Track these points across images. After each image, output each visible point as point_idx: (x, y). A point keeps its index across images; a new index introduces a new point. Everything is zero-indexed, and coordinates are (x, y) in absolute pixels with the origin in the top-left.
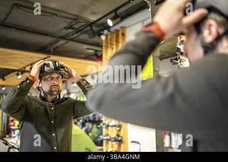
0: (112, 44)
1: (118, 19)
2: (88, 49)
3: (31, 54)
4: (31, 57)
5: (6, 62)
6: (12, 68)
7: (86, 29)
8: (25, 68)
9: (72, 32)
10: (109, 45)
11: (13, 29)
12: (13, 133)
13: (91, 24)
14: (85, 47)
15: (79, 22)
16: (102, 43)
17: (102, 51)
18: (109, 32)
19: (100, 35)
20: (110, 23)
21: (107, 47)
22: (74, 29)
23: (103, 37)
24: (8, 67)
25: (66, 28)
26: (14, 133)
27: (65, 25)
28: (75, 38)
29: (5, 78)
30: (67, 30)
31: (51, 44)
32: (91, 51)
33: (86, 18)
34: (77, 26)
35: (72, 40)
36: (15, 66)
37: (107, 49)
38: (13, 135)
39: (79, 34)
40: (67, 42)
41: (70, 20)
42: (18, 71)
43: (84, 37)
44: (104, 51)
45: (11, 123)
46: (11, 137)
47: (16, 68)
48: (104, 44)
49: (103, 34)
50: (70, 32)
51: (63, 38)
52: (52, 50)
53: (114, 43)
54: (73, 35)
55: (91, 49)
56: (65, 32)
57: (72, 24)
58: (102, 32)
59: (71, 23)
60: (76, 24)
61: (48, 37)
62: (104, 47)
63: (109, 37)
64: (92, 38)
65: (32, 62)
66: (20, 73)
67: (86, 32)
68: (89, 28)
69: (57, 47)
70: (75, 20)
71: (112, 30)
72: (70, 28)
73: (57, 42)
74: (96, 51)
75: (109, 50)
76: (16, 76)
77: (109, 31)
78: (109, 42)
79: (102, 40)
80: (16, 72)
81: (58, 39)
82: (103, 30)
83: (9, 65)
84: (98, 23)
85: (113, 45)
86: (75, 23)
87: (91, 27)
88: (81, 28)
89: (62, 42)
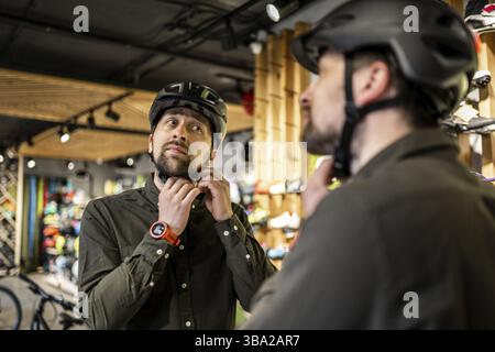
0: (276, 65)
1: (292, 5)
2: (220, 75)
3: (89, 87)
4: (91, 94)
5: (35, 104)
6: (49, 117)
7: (216, 29)
8: (76, 117)
9: (184, 36)
10: (270, 67)
11: (48, 29)
12: (51, 262)
13: (228, 16)
14: (214, 70)
15: (200, 12)
16: (253, 62)
17: (252, 81)
18: (271, 37)
19: (248, 42)
20: (274, 12)
21: (265, 71)
22: (186, 27)
23: (256, 49)
24: (40, 116)
25: (170, 26)
26: (55, 264)
27: (168, 18)
28: (189, 49)
29: (35, 139)
30: (171, 30)
31: (135, 64)
32: (226, 81)
34: (194, 22)
35: (185, 54)
36: (53, 113)
37: (264, 78)
38: (52, 267)
39: (198, 40)
40: (172, 59)
41: (179, 7)
42: (62, 124)
43: (211, 46)
44: (258, 80)
45: (49, 242)
46: (47, 271)
47: (56, 119)
48: (258, 65)
49: (255, 40)
50: (178, 36)
51: (162, 48)
52: (137, 77)
53: (283, 62)
54: (186, 42)
55: (228, 76)
56: (167, 35)
57: (183, 16)
58: (253, 36)
59: (181, 13)
60: (192, 16)
61: (128, 47)
62: (258, 72)
63: (270, 46)
64: (230, 48)
65: (91, 105)
66: (65, 129)
67: (215, 37)
68: (223, 26)
69: (150, 71)
70: (190, 6)
71: (277, 30)
72: (179, 24)
73: (150, 57)
74: (239, 80)
75: (270, 80)
76: (56, 136)
77: (270, 33)
78: (270, 59)
79: (253, 55)
80: (58, 128)
81: (151, 52)
82: (255, 30)
83: (41, 111)
84: (243, 13)
85: (280, 66)
86: (188, 13)
87: (228, 23)
88: (204, 26)
89: (160, 59)
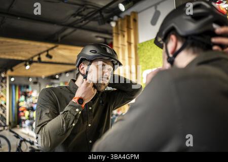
0: (123, 31)
1: (130, 4)
2: (97, 37)
3: (38, 44)
4: (39, 47)
5: (13, 52)
6: (20, 58)
7: (95, 16)
8: (32, 58)
9: (80, 19)
10: (120, 32)
11: (19, 18)
12: (23, 123)
13: (101, 10)
14: (94, 35)
15: (88, 8)
16: (112, 30)
17: (112, 39)
18: (120, 19)
19: (109, 22)
21: (118, 34)
22: (81, 15)
23: (113, 24)
24: (16, 58)
25: (74, 15)
26: (25, 123)
27: (72, 12)
28: (83, 25)
29: (14, 68)
30: (75, 17)
31: (58, 33)
32: (99, 39)
33: (95, 4)
34: (85, 13)
35: (81, 28)
36: (22, 56)
37: (117, 37)
38: (23, 125)
39: (87, 21)
40: (75, 30)
41: (78, 7)
42: (26, 61)
43: (92, 24)
44: (114, 38)
45: (21, 114)
46: (21, 127)
47: (23, 59)
48: (114, 31)
49: (112, 21)
50: (78, 20)
51: (71, 25)
52: (59, 39)
53: (125, 29)
54: (82, 22)
55: (101, 37)
56: (73, 19)
57: (80, 11)
58: (111, 19)
59: (79, 9)
60: (84, 10)
61: (55, 25)
62: (114, 35)
63: (119, 23)
64: (102, 24)
65: (39, 52)
66: (28, 63)
67: (94, 19)
68: (98, 14)
69: (65, 36)
70: (83, 6)
71: (122, 15)
72: (78, 14)
73: (64, 30)
74: (105, 39)
75: (120, 38)
76: (24, 67)
77: (119, 17)
78: (120, 28)
79: (111, 27)
80: (24, 63)
81: (65, 27)
82: (112, 16)
83: (16, 55)
84: (107, 8)
85: (124, 31)
86: (82, 9)
87: (101, 12)
88: (89, 15)
89: (70, 30)
